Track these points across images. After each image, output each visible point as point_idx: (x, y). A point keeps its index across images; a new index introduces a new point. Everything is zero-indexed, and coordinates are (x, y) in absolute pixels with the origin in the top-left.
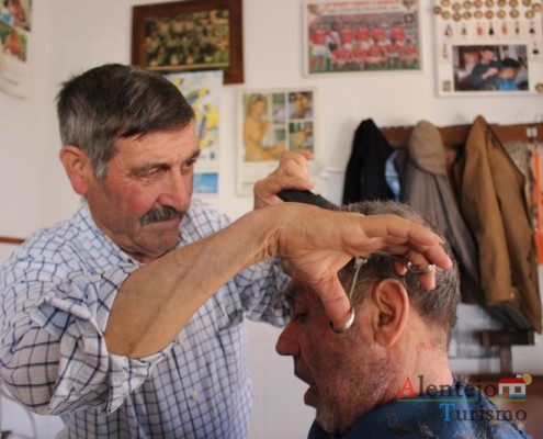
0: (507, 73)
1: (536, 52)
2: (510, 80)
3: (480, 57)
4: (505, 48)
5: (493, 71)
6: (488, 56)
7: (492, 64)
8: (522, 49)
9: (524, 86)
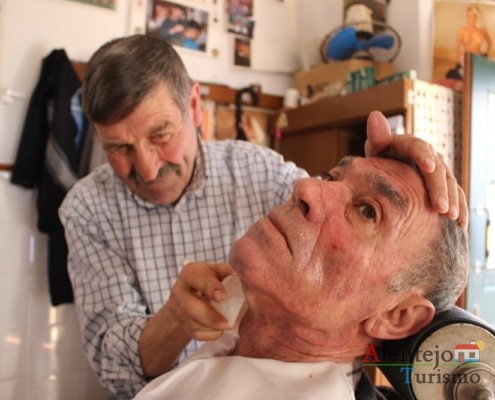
0: (191, 33)
1: (216, 20)
2: (193, 40)
3: (170, 13)
4: (192, 10)
5: (179, 28)
6: (177, 14)
7: (180, 22)
8: (205, 15)
9: (202, 48)
